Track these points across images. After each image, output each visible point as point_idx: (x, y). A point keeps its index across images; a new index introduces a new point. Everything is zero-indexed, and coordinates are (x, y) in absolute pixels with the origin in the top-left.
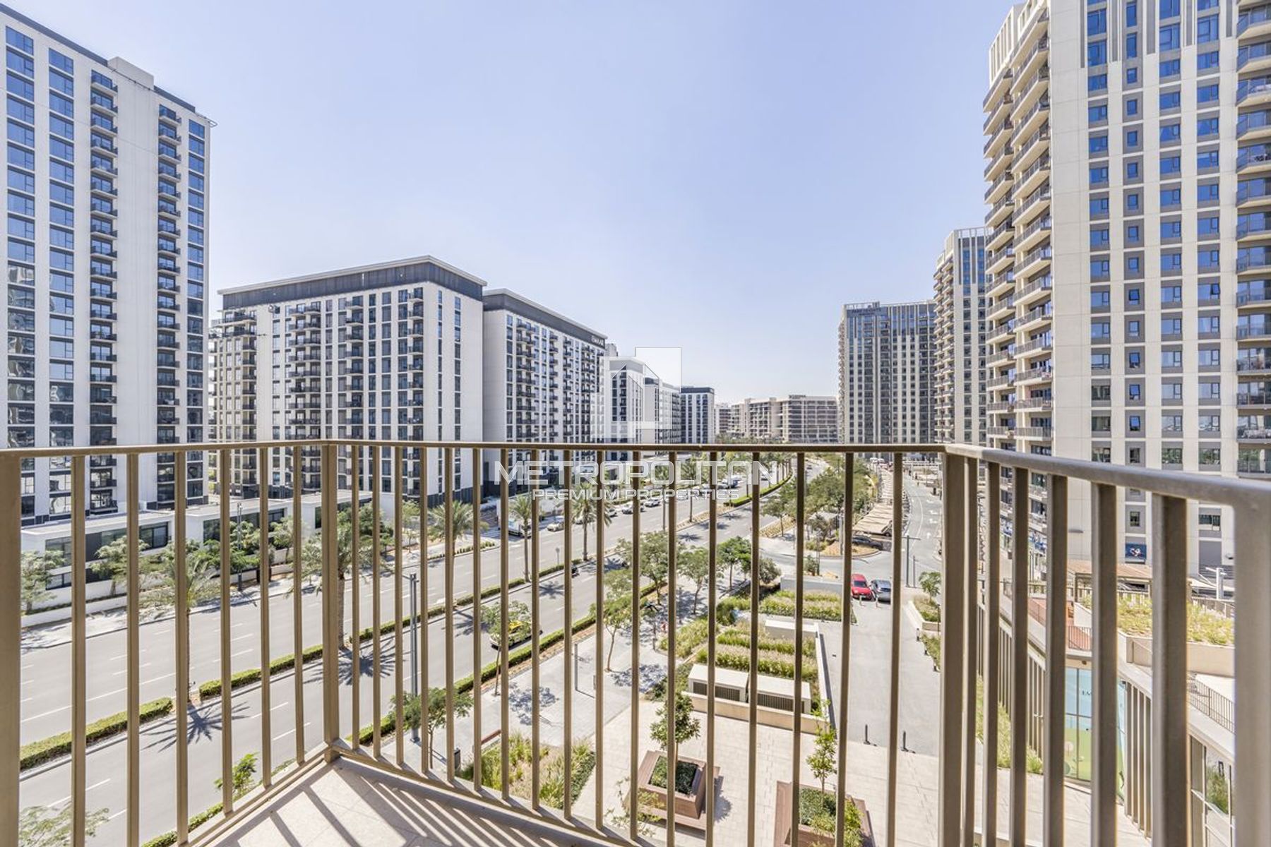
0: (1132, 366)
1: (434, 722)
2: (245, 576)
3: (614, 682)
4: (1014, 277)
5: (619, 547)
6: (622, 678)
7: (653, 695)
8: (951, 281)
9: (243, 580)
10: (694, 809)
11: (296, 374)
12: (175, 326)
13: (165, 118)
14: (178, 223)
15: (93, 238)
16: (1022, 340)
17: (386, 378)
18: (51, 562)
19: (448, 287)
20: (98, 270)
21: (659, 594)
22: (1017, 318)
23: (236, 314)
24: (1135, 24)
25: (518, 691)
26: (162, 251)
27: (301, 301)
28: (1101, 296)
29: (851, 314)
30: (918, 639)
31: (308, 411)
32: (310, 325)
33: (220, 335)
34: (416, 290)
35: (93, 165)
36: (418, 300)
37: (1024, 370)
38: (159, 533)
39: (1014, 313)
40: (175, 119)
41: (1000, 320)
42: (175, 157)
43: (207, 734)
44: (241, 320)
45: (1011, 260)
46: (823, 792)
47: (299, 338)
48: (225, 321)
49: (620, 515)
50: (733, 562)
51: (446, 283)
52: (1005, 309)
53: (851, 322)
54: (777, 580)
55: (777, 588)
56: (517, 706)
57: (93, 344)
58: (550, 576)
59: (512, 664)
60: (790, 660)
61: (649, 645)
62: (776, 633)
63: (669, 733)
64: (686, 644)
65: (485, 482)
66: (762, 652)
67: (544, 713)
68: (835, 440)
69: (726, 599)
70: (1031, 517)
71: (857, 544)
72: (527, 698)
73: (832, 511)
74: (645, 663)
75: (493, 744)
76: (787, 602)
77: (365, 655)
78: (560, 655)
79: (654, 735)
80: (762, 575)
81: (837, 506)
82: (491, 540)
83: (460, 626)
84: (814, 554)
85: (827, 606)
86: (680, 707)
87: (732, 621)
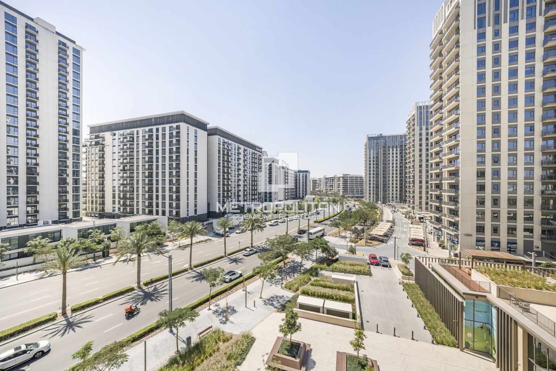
0: (494, 162)
1: (179, 324)
2: (97, 254)
3: (264, 303)
4: (443, 123)
5: (267, 241)
6: (267, 301)
7: (281, 310)
8: (414, 125)
9: (96, 256)
10: (299, 365)
11: (123, 163)
12: (66, 141)
13: (61, 46)
14: (68, 94)
15: (27, 100)
16: (446, 151)
17: (164, 165)
18: (3, 249)
19: (192, 125)
20: (30, 115)
21: (284, 263)
22: (444, 141)
23: (96, 136)
24: (499, 10)
25: (220, 308)
26: (61, 107)
27: (125, 131)
28: (481, 132)
29: (370, 139)
30: (400, 283)
31: (128, 180)
32: (129, 141)
33: (88, 145)
34: (177, 126)
35: (27, 66)
36: (178, 130)
37: (446, 164)
38: (57, 235)
39: (442, 139)
40: (66, 47)
41: (436, 142)
42: (66, 64)
43: (73, 330)
44: (98, 138)
45: (441, 115)
46: (358, 357)
47: (124, 147)
48: (91, 139)
49: (268, 226)
50: (317, 248)
51: (191, 123)
52: (438, 137)
53: (370, 142)
54: (337, 256)
55: (337, 260)
56: (218, 315)
57: (27, 148)
58: (234, 255)
59: (217, 295)
60: (343, 294)
61: (279, 286)
62: (337, 280)
63: (287, 330)
64: (296, 286)
65: (208, 212)
66: (330, 290)
67: (231, 318)
68: (363, 194)
69: (314, 265)
70: (449, 229)
71: (372, 240)
72: (224, 311)
73: (362, 225)
74: (277, 295)
75: (207, 333)
76: (342, 266)
77: (150, 291)
78: (239, 291)
79: (281, 330)
80: (330, 254)
81: (364, 223)
82: (210, 238)
83: (194, 277)
84: (353, 244)
85: (359, 268)
86: (292, 317)
87: (317, 275)
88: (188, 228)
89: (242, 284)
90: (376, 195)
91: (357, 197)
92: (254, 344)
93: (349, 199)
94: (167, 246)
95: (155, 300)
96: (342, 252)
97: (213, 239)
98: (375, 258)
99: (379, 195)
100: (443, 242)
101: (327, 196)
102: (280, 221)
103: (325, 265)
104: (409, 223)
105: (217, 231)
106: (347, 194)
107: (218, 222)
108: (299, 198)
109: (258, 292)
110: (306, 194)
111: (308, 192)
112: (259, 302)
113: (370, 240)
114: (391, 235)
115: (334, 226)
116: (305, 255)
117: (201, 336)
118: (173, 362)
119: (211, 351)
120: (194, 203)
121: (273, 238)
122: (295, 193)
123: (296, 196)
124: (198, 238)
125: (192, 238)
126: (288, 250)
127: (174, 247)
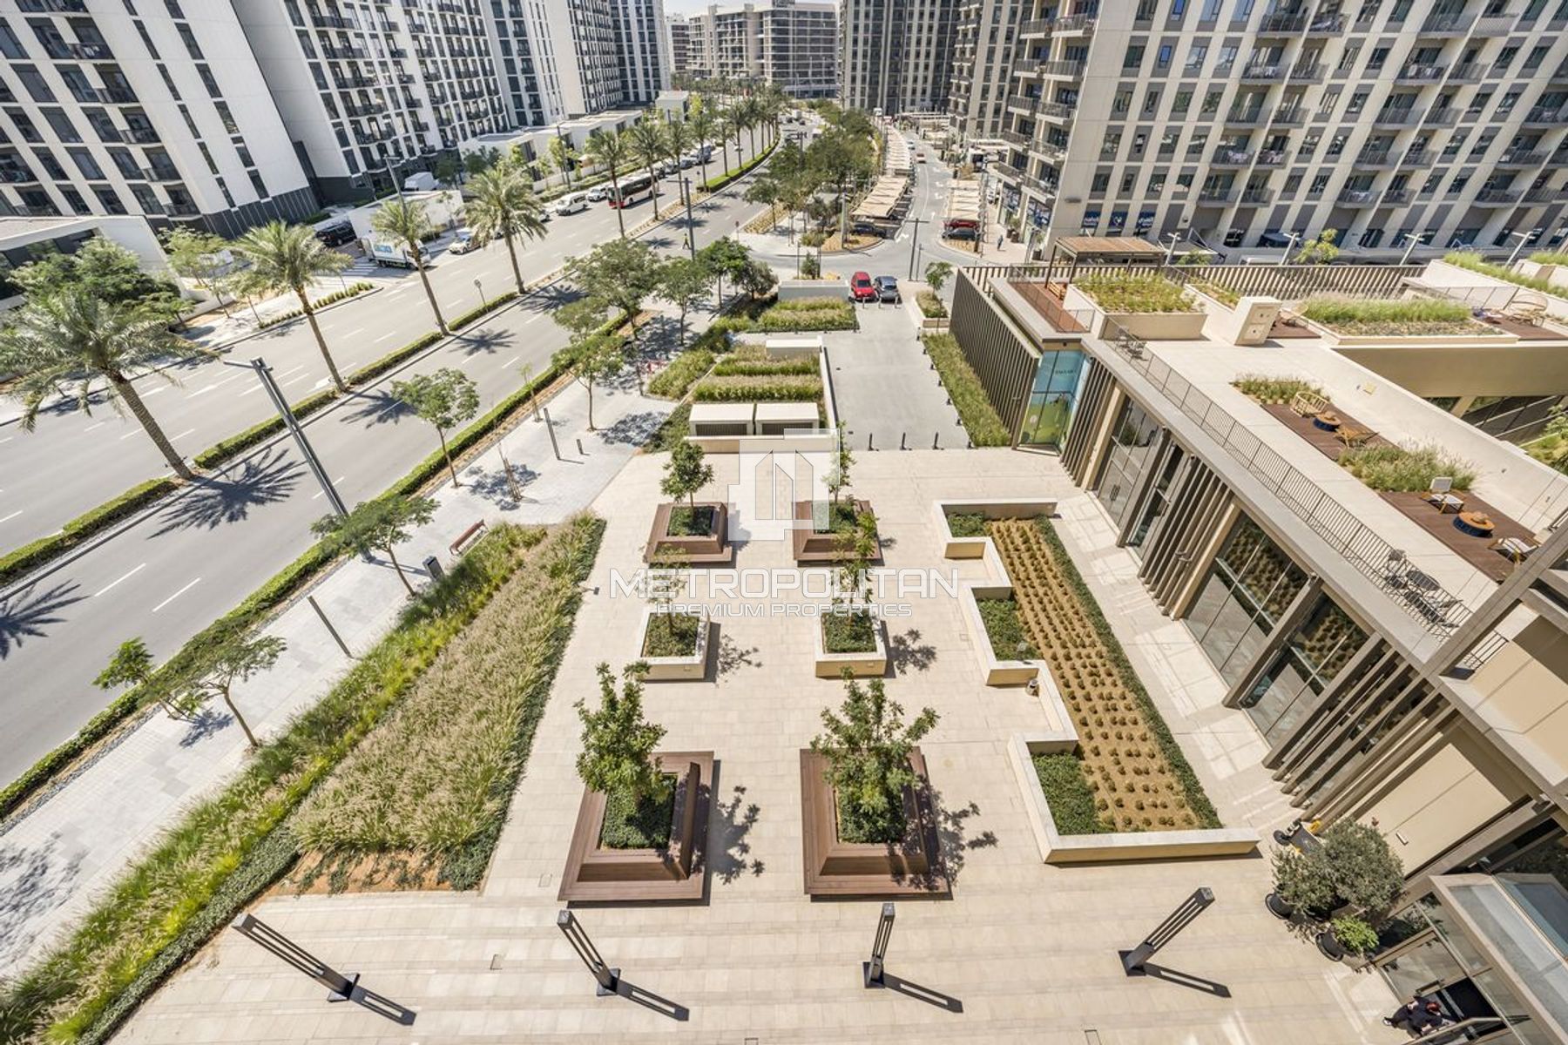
1: (388, 538)
3: (603, 440)
5: (566, 269)
6: (610, 434)
7: (652, 447)
10: (717, 546)
21: (634, 326)
25: (486, 476)
30: (918, 338)
46: (836, 504)
49: (554, 216)
50: (721, 272)
54: (775, 289)
55: (774, 299)
56: (489, 493)
58: (473, 325)
59: (464, 446)
60: (795, 382)
61: (635, 393)
62: (779, 354)
63: (681, 486)
64: (679, 383)
65: (310, 180)
66: (766, 379)
67: (527, 492)
68: (832, 81)
69: (717, 320)
70: (1038, 185)
71: (859, 233)
72: (499, 482)
73: (832, 191)
74: (634, 414)
75: (475, 540)
76: (787, 315)
77: (237, 479)
78: (526, 422)
79: (665, 491)
80: (756, 285)
81: (838, 183)
82: (366, 281)
83: (368, 413)
84: (814, 251)
85: (829, 314)
86: (690, 457)
87: (727, 346)
88: (266, 254)
89: (528, 405)
90: (870, 83)
91: (816, 94)
92: (606, 534)
93: (794, 101)
94: (210, 330)
95: (271, 500)
96: (786, 277)
97: (377, 282)
98: (865, 282)
99: (877, 83)
100: (1017, 224)
101: (725, 91)
102: (589, 193)
103: (746, 318)
104: (948, 176)
105: (379, 255)
106: (788, 83)
107: (378, 217)
108: (637, 104)
109: (582, 416)
110: (658, 87)
111: (665, 79)
112: (591, 440)
113: (853, 232)
114: (904, 214)
115: (757, 199)
116: (691, 296)
117: (460, 548)
118: (411, 618)
119: (502, 572)
120: (233, 147)
121: (585, 253)
122: (618, 83)
123: (626, 96)
124: (321, 287)
125: (299, 290)
126: (639, 287)
127: (241, 331)
